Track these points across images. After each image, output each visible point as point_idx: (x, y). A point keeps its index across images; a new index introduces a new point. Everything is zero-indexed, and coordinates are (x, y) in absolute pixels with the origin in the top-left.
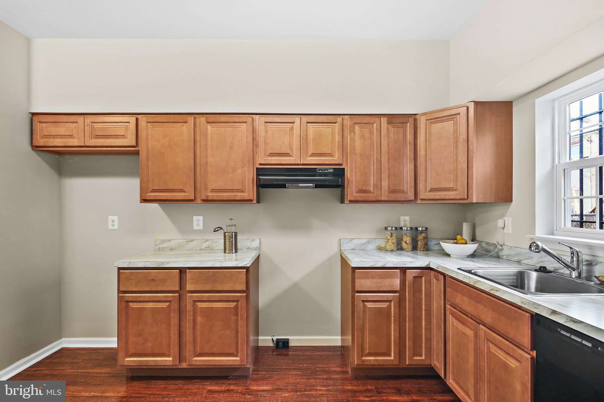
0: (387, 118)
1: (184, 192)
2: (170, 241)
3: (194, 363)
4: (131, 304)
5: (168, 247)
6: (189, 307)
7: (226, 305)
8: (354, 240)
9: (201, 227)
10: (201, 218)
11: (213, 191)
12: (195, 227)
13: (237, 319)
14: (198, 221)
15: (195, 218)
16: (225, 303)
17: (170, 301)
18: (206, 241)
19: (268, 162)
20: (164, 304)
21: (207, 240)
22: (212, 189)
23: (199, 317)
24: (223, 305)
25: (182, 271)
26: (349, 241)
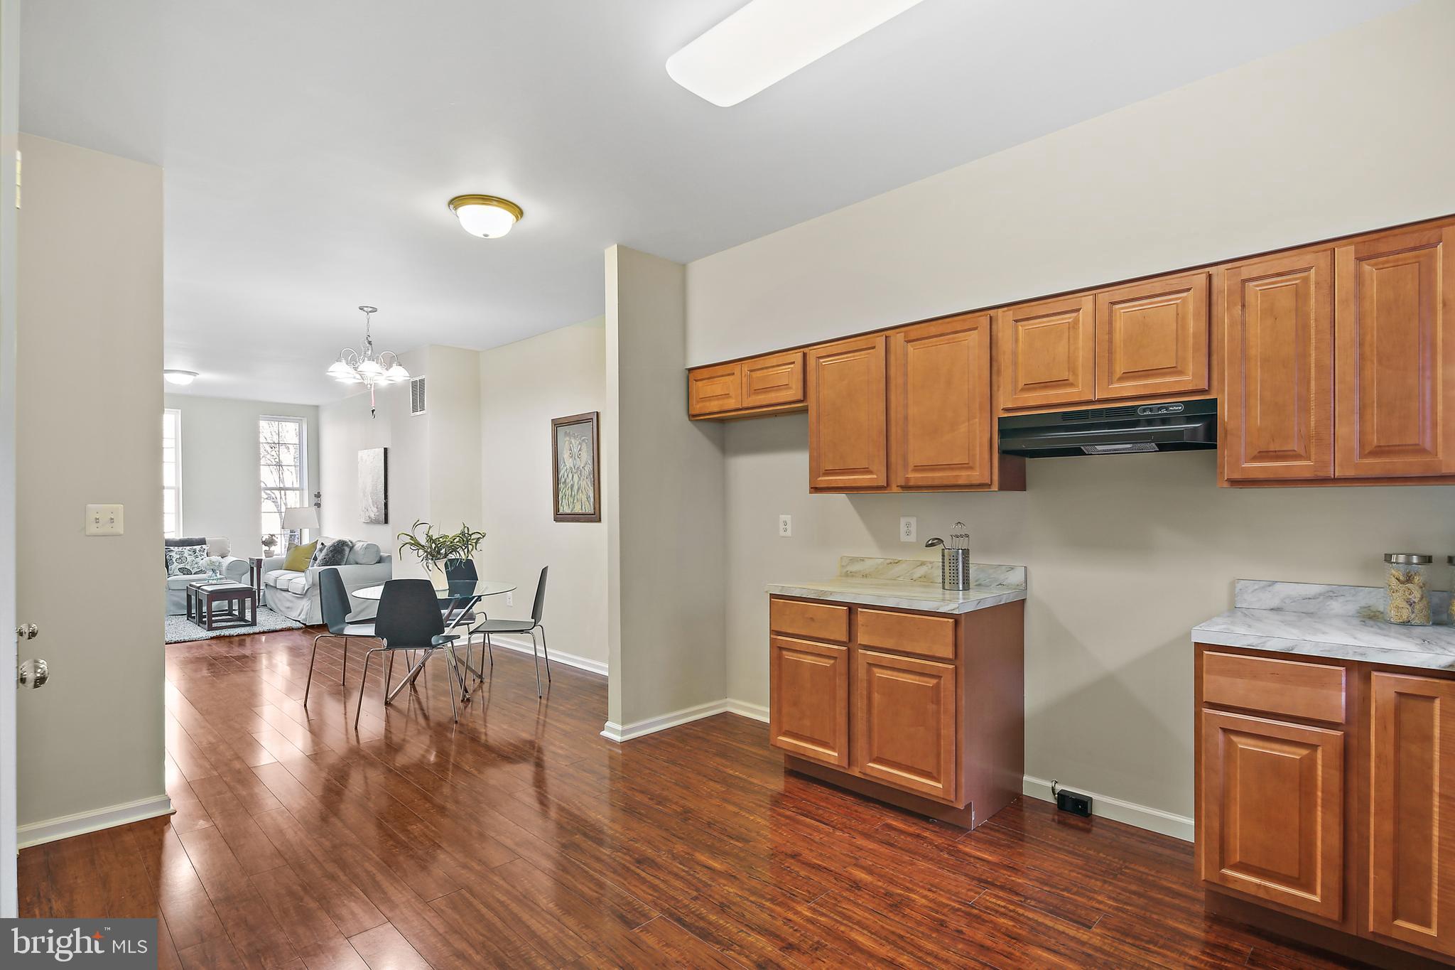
0: (1356, 244)
1: (871, 472)
2: (863, 560)
3: (868, 772)
4: (785, 653)
5: (860, 571)
6: (861, 673)
7: (919, 681)
8: (1278, 587)
9: (912, 538)
10: (913, 521)
11: (917, 469)
12: (904, 538)
13: (938, 712)
14: (908, 525)
15: (903, 521)
16: (917, 678)
17: (835, 658)
18: (921, 565)
19: (1020, 405)
20: (827, 660)
21: (923, 564)
22: (915, 466)
23: (876, 694)
24: (916, 680)
25: (852, 609)
26: (1263, 587)
